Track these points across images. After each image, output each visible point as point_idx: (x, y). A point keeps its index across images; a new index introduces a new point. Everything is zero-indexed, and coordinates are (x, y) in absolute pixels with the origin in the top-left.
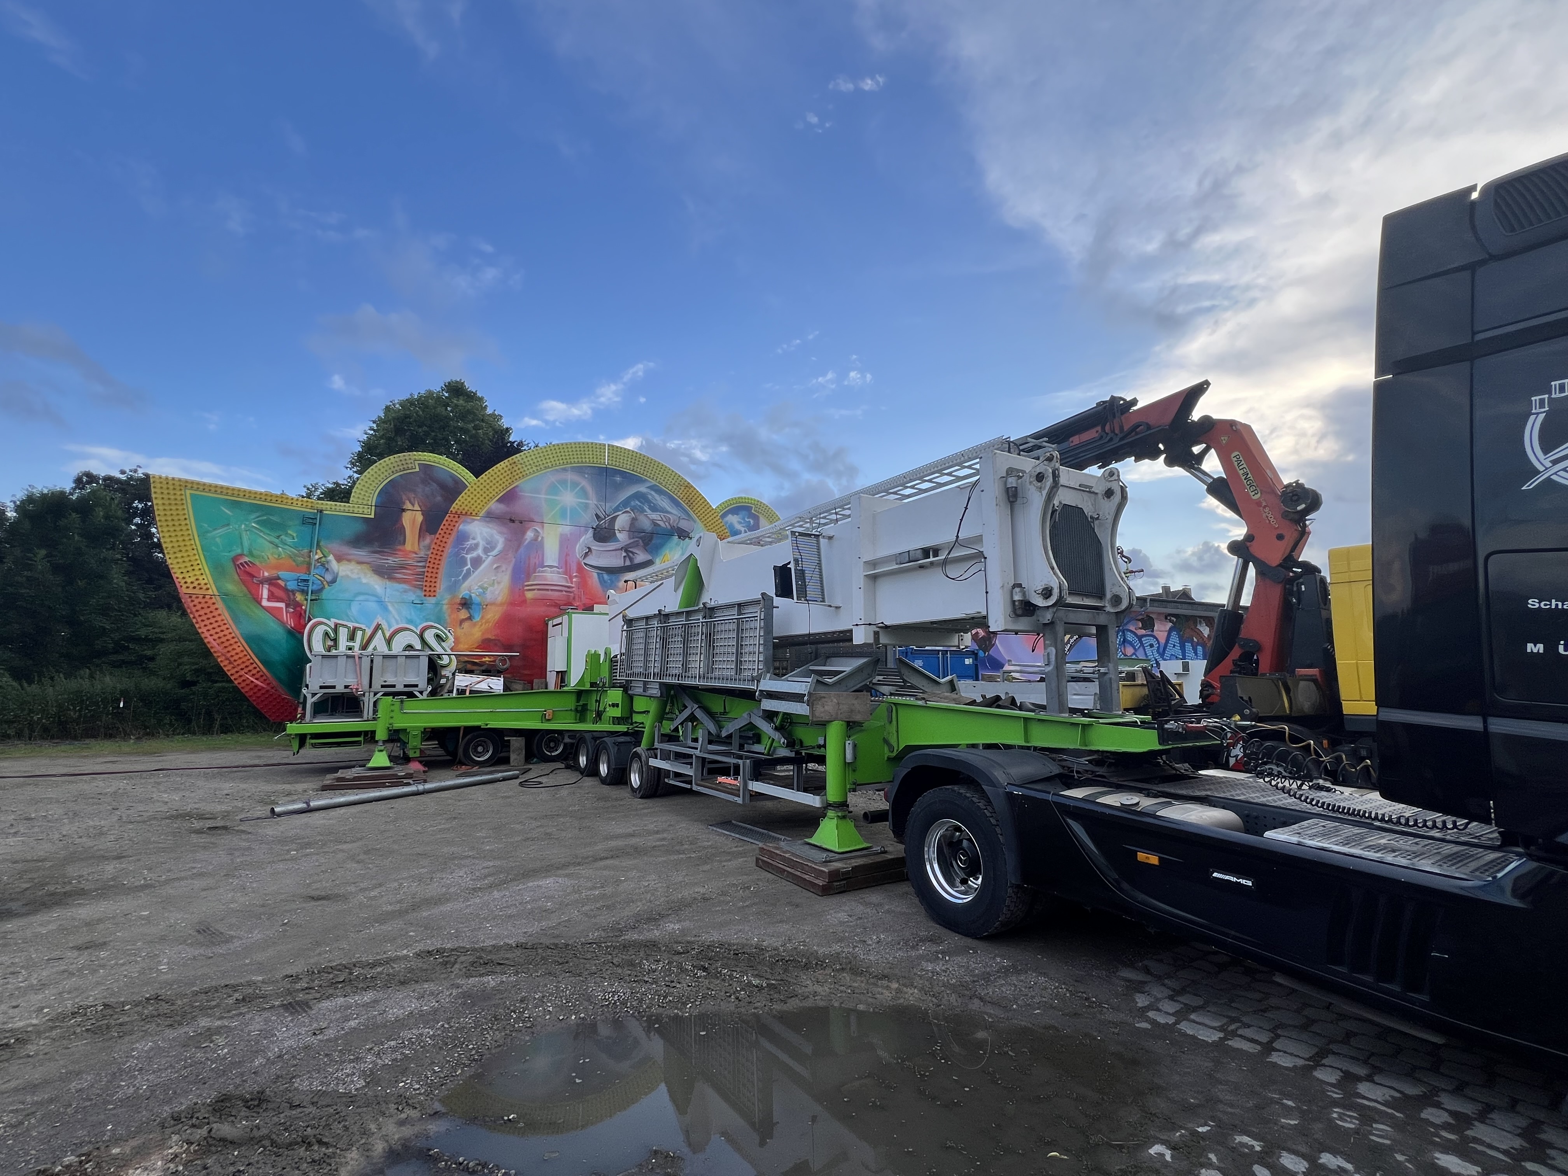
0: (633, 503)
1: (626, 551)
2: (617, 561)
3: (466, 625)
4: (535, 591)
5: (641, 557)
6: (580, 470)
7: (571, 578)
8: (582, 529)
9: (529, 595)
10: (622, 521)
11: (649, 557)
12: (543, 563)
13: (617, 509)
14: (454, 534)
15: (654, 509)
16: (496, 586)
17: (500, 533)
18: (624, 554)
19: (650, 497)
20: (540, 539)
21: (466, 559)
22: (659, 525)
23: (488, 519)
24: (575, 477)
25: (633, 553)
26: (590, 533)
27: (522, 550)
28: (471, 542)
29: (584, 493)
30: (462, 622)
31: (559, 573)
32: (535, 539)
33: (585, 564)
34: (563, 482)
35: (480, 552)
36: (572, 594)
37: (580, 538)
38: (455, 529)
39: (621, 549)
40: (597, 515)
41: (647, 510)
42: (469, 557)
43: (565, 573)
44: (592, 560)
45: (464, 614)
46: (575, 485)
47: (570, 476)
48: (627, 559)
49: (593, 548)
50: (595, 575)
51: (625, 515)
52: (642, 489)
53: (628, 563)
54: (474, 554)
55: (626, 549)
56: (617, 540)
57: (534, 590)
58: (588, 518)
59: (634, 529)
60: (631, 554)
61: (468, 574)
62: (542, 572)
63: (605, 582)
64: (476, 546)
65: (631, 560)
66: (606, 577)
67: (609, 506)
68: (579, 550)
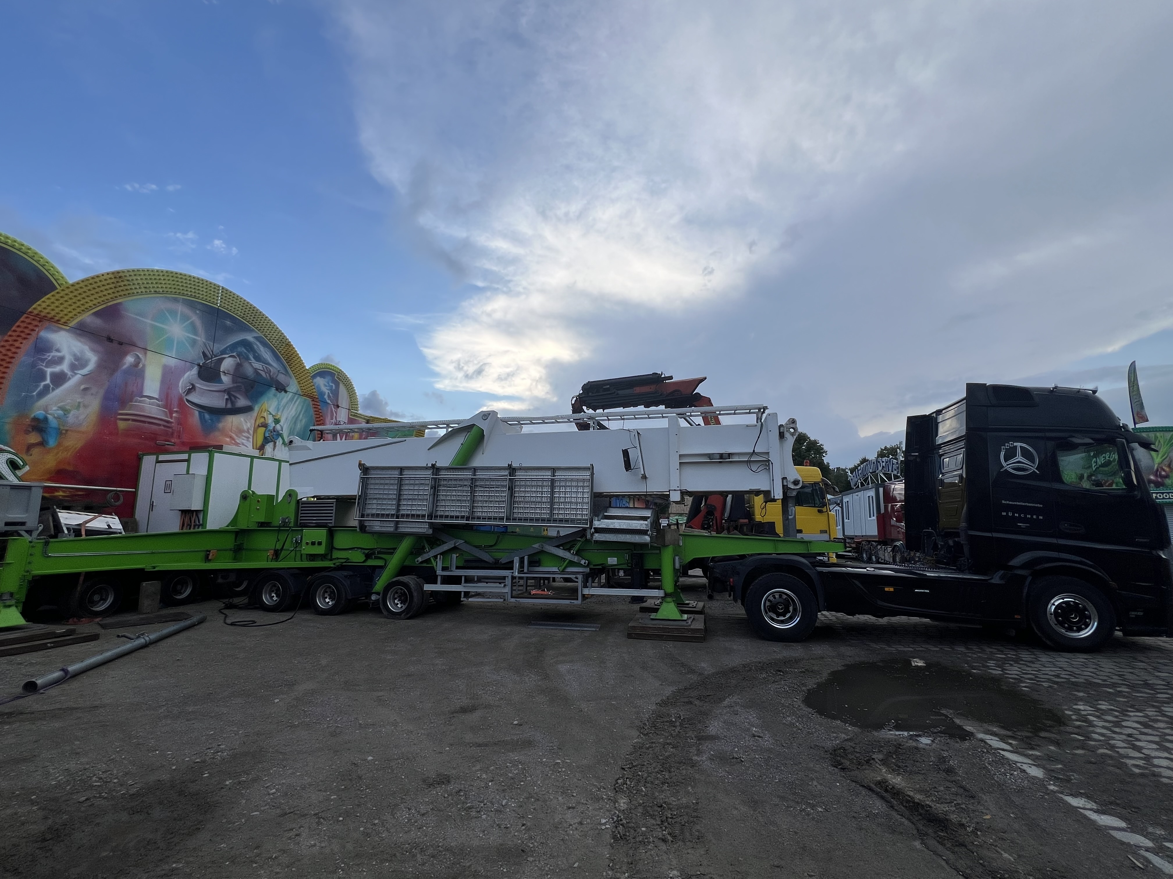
0: (239, 349)
1: (229, 394)
2: (218, 402)
3: (35, 451)
4: (130, 422)
5: (242, 402)
6: (192, 305)
7: (171, 413)
8: (188, 364)
9: (122, 425)
10: (228, 364)
11: (249, 404)
12: (142, 392)
13: (223, 352)
14: (32, 339)
15: (258, 358)
16: (82, 409)
17: (93, 350)
18: (226, 397)
19: (255, 346)
20: (141, 365)
21: (46, 372)
22: (261, 375)
23: (78, 331)
24: (187, 311)
25: (236, 397)
26: (195, 371)
27: (118, 375)
28: (54, 354)
29: (194, 329)
30: (30, 447)
31: (159, 406)
32: (136, 365)
33: (188, 401)
34: (173, 313)
35: (64, 367)
36: (170, 430)
37: (185, 373)
38: (34, 334)
39: (224, 391)
40: (204, 353)
41: (252, 359)
42: (49, 371)
43: (166, 407)
44: (194, 398)
45: (34, 438)
46: (185, 318)
47: (180, 308)
48: (229, 402)
49: (197, 385)
50: (197, 413)
51: (231, 359)
52: (249, 337)
53: (229, 406)
54: (57, 369)
55: (228, 391)
56: (220, 381)
57: (128, 420)
58: (194, 354)
59: (238, 374)
60: (233, 398)
61: (46, 390)
62: (140, 402)
63: (206, 421)
64: (61, 360)
65: (233, 403)
66: (207, 416)
67: (218, 348)
68: (182, 384)
